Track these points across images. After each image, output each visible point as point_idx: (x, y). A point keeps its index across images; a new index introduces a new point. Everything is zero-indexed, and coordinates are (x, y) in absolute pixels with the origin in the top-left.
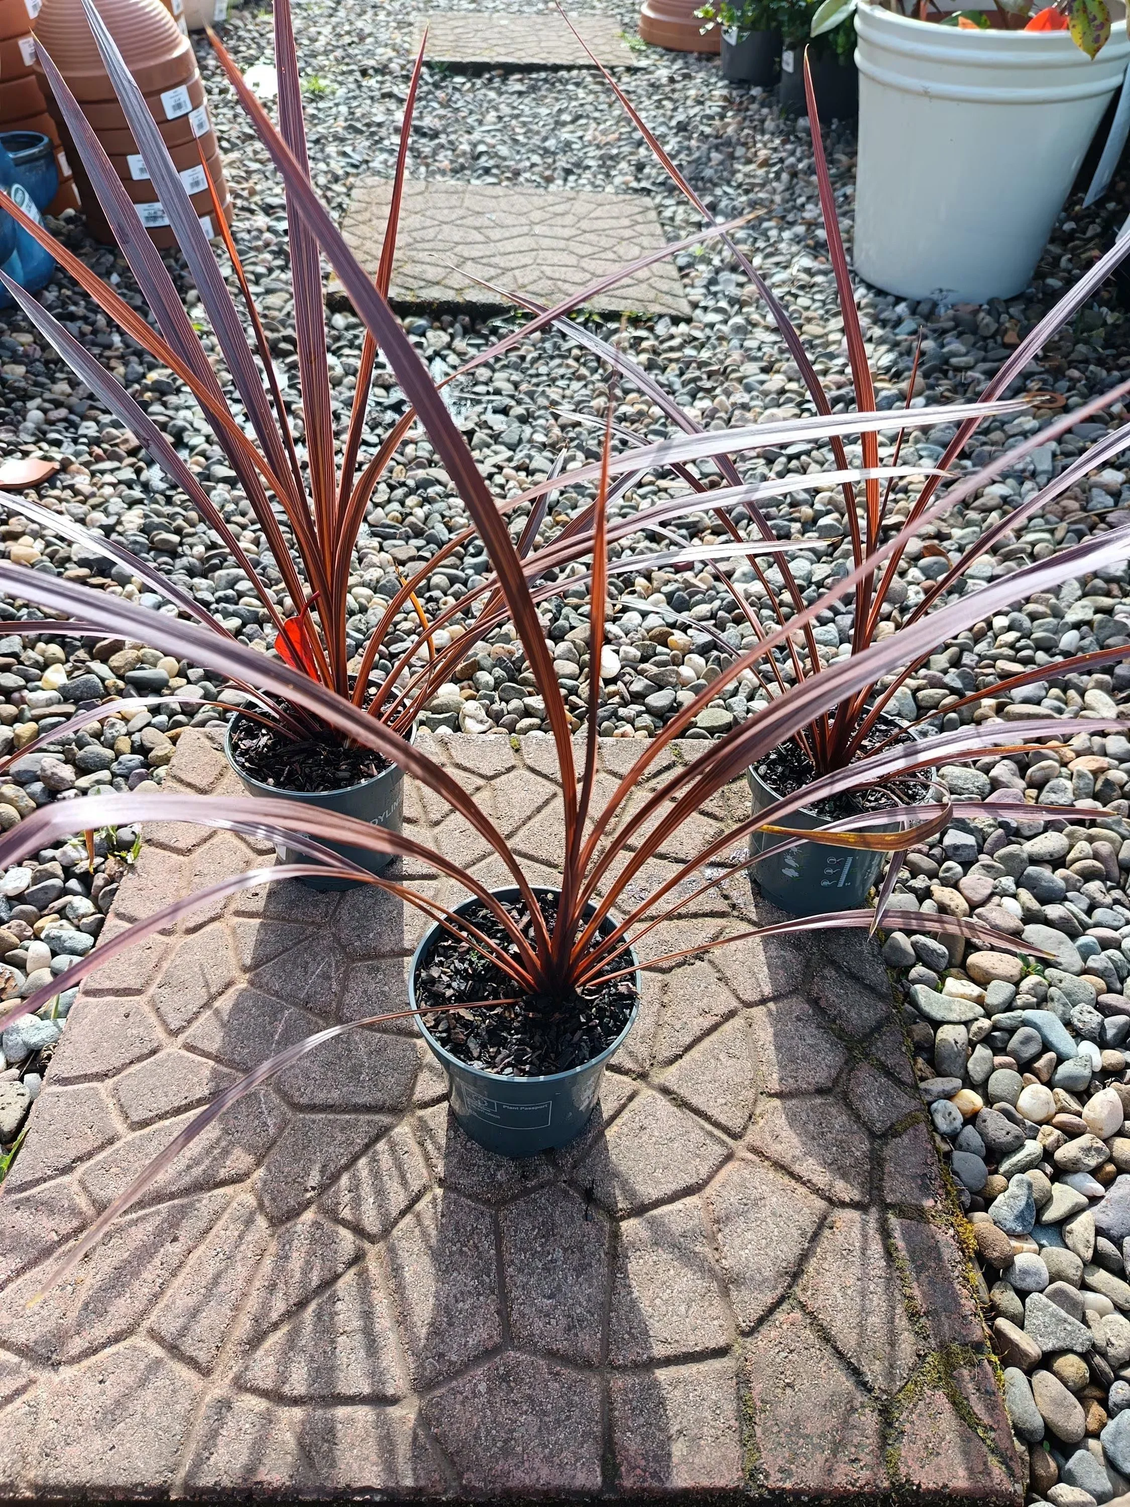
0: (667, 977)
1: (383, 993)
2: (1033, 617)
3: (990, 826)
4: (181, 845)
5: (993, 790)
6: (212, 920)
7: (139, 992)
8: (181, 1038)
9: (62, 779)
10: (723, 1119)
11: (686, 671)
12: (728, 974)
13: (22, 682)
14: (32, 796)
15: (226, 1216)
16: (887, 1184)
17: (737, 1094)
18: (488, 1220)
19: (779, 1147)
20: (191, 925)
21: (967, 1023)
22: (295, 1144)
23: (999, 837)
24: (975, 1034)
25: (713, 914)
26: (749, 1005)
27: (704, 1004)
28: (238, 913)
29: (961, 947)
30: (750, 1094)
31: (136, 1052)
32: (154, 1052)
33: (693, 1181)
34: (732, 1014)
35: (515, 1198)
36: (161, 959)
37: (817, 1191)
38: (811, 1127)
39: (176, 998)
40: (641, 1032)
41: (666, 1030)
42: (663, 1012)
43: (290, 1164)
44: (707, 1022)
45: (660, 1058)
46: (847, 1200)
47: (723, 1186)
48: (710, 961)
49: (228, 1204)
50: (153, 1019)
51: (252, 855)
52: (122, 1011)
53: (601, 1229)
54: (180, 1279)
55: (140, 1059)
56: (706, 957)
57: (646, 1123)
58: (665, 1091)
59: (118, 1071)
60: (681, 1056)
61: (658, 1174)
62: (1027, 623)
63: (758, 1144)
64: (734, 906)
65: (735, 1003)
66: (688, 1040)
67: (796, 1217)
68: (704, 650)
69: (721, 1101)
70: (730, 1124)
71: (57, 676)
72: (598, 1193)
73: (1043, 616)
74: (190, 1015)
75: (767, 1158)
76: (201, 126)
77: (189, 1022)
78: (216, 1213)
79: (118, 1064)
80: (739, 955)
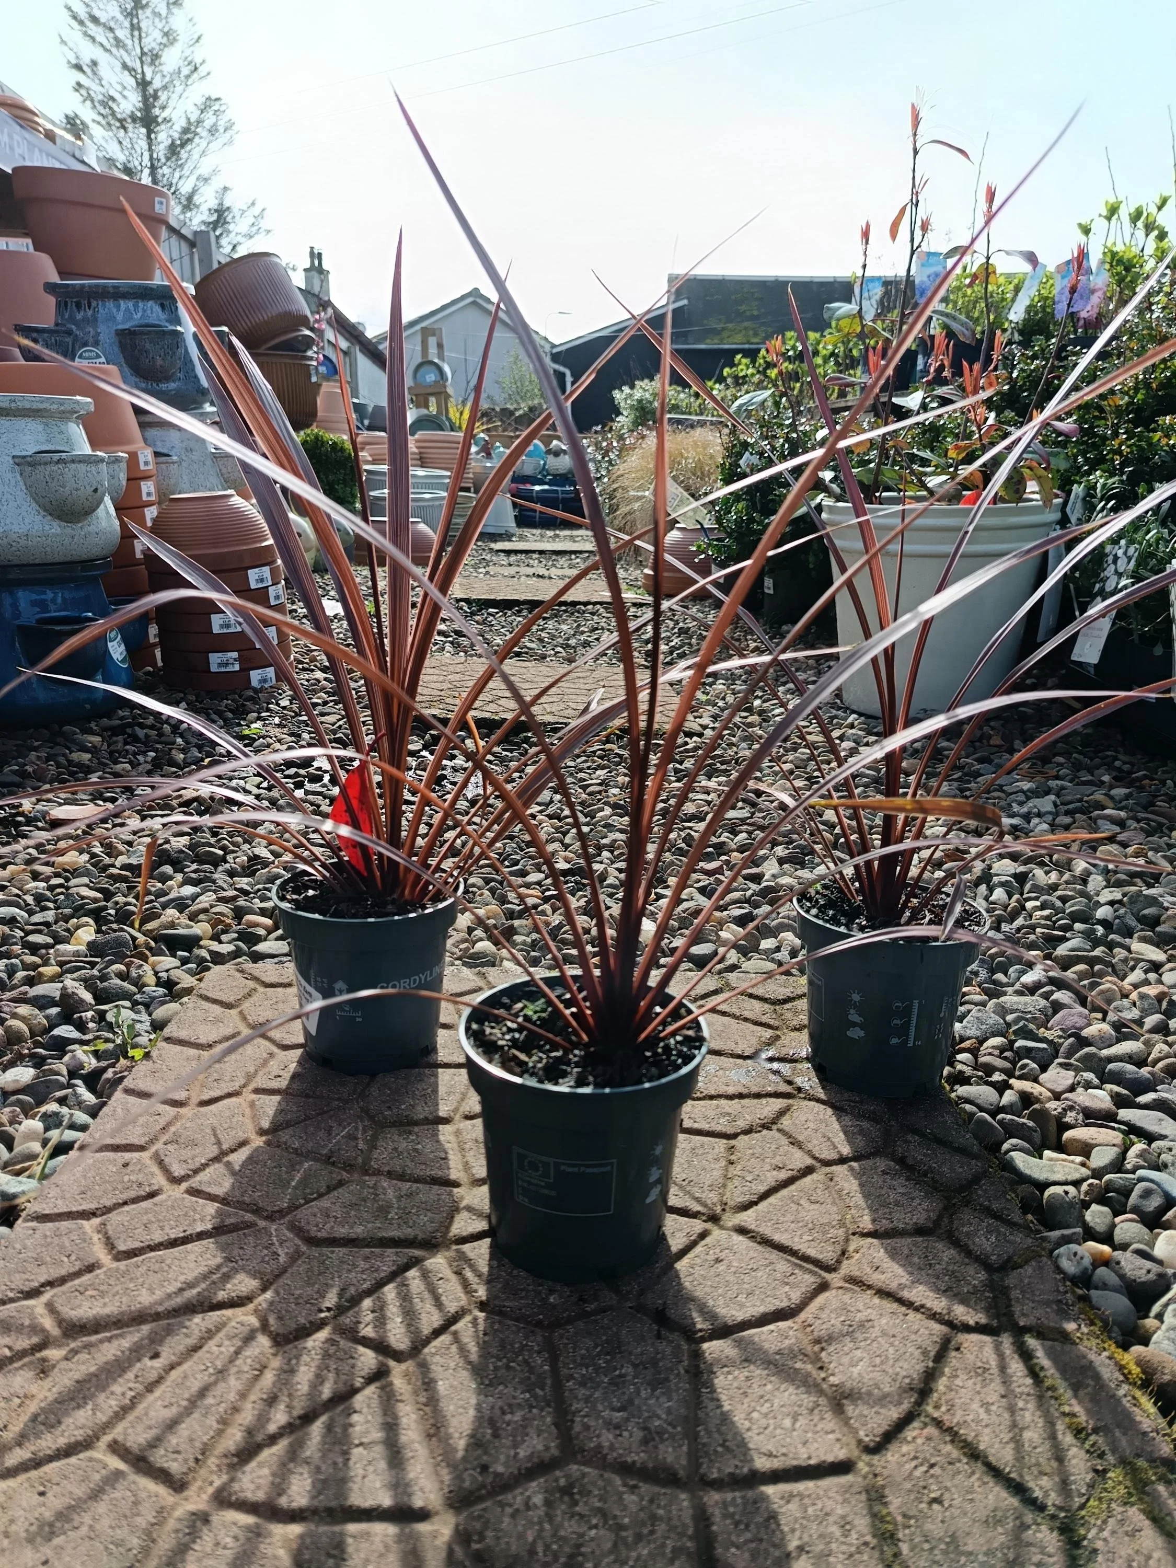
0: (733, 1142)
1: (416, 1150)
2: (1064, 899)
3: (1060, 1037)
4: (203, 1040)
5: (1055, 1012)
6: (229, 1095)
7: (141, 1148)
8: (184, 1185)
9: (82, 1001)
10: (812, 1252)
11: (723, 934)
12: (801, 1138)
13: (50, 940)
14: (47, 1017)
15: (221, 1335)
16: (1017, 1309)
17: (825, 1233)
18: (539, 1339)
19: (882, 1277)
20: (206, 1097)
21: (1077, 1183)
22: (310, 1270)
23: (1071, 1045)
24: (1087, 1193)
25: (777, 1095)
26: (827, 1163)
27: (778, 1160)
28: (257, 1091)
29: (1053, 1127)
30: (841, 1232)
31: (132, 1194)
32: (152, 1195)
33: (785, 1304)
34: (809, 1170)
35: (570, 1321)
36: (169, 1124)
37: (934, 1316)
38: (916, 1260)
39: (183, 1152)
40: (708, 1183)
41: (736, 1182)
42: (731, 1168)
43: (302, 1287)
44: (783, 1175)
45: (731, 1203)
46: (972, 1323)
47: (821, 1309)
48: (779, 1130)
49: (224, 1325)
50: (155, 1169)
51: (275, 1050)
52: (122, 1161)
53: (679, 1346)
54: (158, 1393)
55: (135, 1200)
56: (774, 1127)
57: (722, 1255)
58: (742, 1230)
59: (108, 1210)
60: (756, 1203)
61: (742, 1298)
62: (1059, 904)
63: (856, 1273)
64: (799, 1090)
65: (809, 1161)
66: (762, 1188)
67: (913, 1337)
68: (741, 921)
69: (806, 1238)
70: (820, 1257)
71: (87, 934)
72: (672, 1313)
73: (1073, 898)
74: (198, 1165)
75: (869, 1287)
76: (277, 597)
77: (196, 1172)
78: (209, 1331)
79: (109, 1203)
80: (811, 1125)
